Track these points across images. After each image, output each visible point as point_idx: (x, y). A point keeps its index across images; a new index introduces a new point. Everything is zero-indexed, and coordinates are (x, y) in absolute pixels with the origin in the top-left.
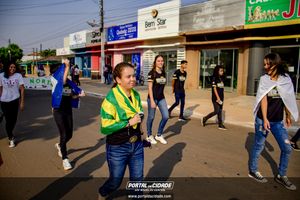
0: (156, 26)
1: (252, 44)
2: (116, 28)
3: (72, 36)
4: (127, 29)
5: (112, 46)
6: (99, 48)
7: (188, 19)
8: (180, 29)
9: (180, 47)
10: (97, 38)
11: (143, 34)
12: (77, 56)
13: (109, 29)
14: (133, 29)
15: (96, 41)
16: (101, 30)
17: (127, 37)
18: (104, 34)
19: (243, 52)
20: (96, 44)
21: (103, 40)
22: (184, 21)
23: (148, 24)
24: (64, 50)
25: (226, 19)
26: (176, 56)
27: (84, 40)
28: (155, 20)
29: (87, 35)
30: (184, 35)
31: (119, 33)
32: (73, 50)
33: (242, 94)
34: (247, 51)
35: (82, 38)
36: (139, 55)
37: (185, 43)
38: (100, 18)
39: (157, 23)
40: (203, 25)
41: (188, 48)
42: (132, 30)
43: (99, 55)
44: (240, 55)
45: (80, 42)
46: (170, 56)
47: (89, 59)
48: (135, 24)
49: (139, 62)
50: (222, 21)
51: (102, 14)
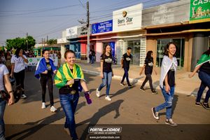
0: (126, 23)
1: (195, 35)
2: (97, 25)
3: (68, 30)
4: (105, 25)
5: (95, 37)
6: (86, 38)
7: (148, 17)
8: (142, 24)
9: (143, 37)
10: (85, 31)
11: (116, 28)
12: (71, 44)
13: (93, 25)
14: (110, 25)
15: (84, 33)
16: (88, 26)
17: (105, 31)
18: (90, 28)
19: (188, 41)
20: (84, 36)
21: (89, 33)
22: (145, 19)
23: (120, 22)
24: (63, 40)
25: (175, 16)
26: (140, 44)
27: (76, 33)
28: (125, 19)
29: (78, 29)
30: (145, 29)
31: (100, 28)
32: (68, 40)
33: (188, 71)
34: (191, 40)
35: (74, 32)
36: (114, 43)
37: (146, 34)
38: (87, 18)
39: (126, 21)
40: (159, 21)
41: (148, 38)
42: (108, 25)
43: (86, 43)
44: (186, 43)
45: (73, 34)
46: (136, 44)
47: (79, 46)
48: (111, 22)
49: (114, 48)
50: (173, 18)
51: (88, 15)
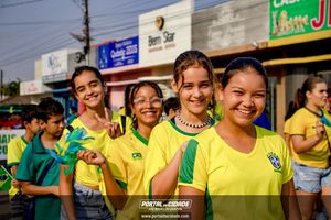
0: (163, 45)
1: (291, 69)
3: (45, 57)
4: (124, 48)
12: (56, 95)
13: (100, 48)
16: (87, 49)
17: (125, 63)
19: (279, 82)
22: (197, 36)
23: (153, 41)
27: (64, 67)
28: (160, 34)
29: (70, 56)
31: (115, 55)
32: (48, 84)
39: (163, 39)
42: (131, 50)
44: (278, 86)
45: (58, 70)
48: (135, 41)
50: (243, 34)
51: (87, 22)
